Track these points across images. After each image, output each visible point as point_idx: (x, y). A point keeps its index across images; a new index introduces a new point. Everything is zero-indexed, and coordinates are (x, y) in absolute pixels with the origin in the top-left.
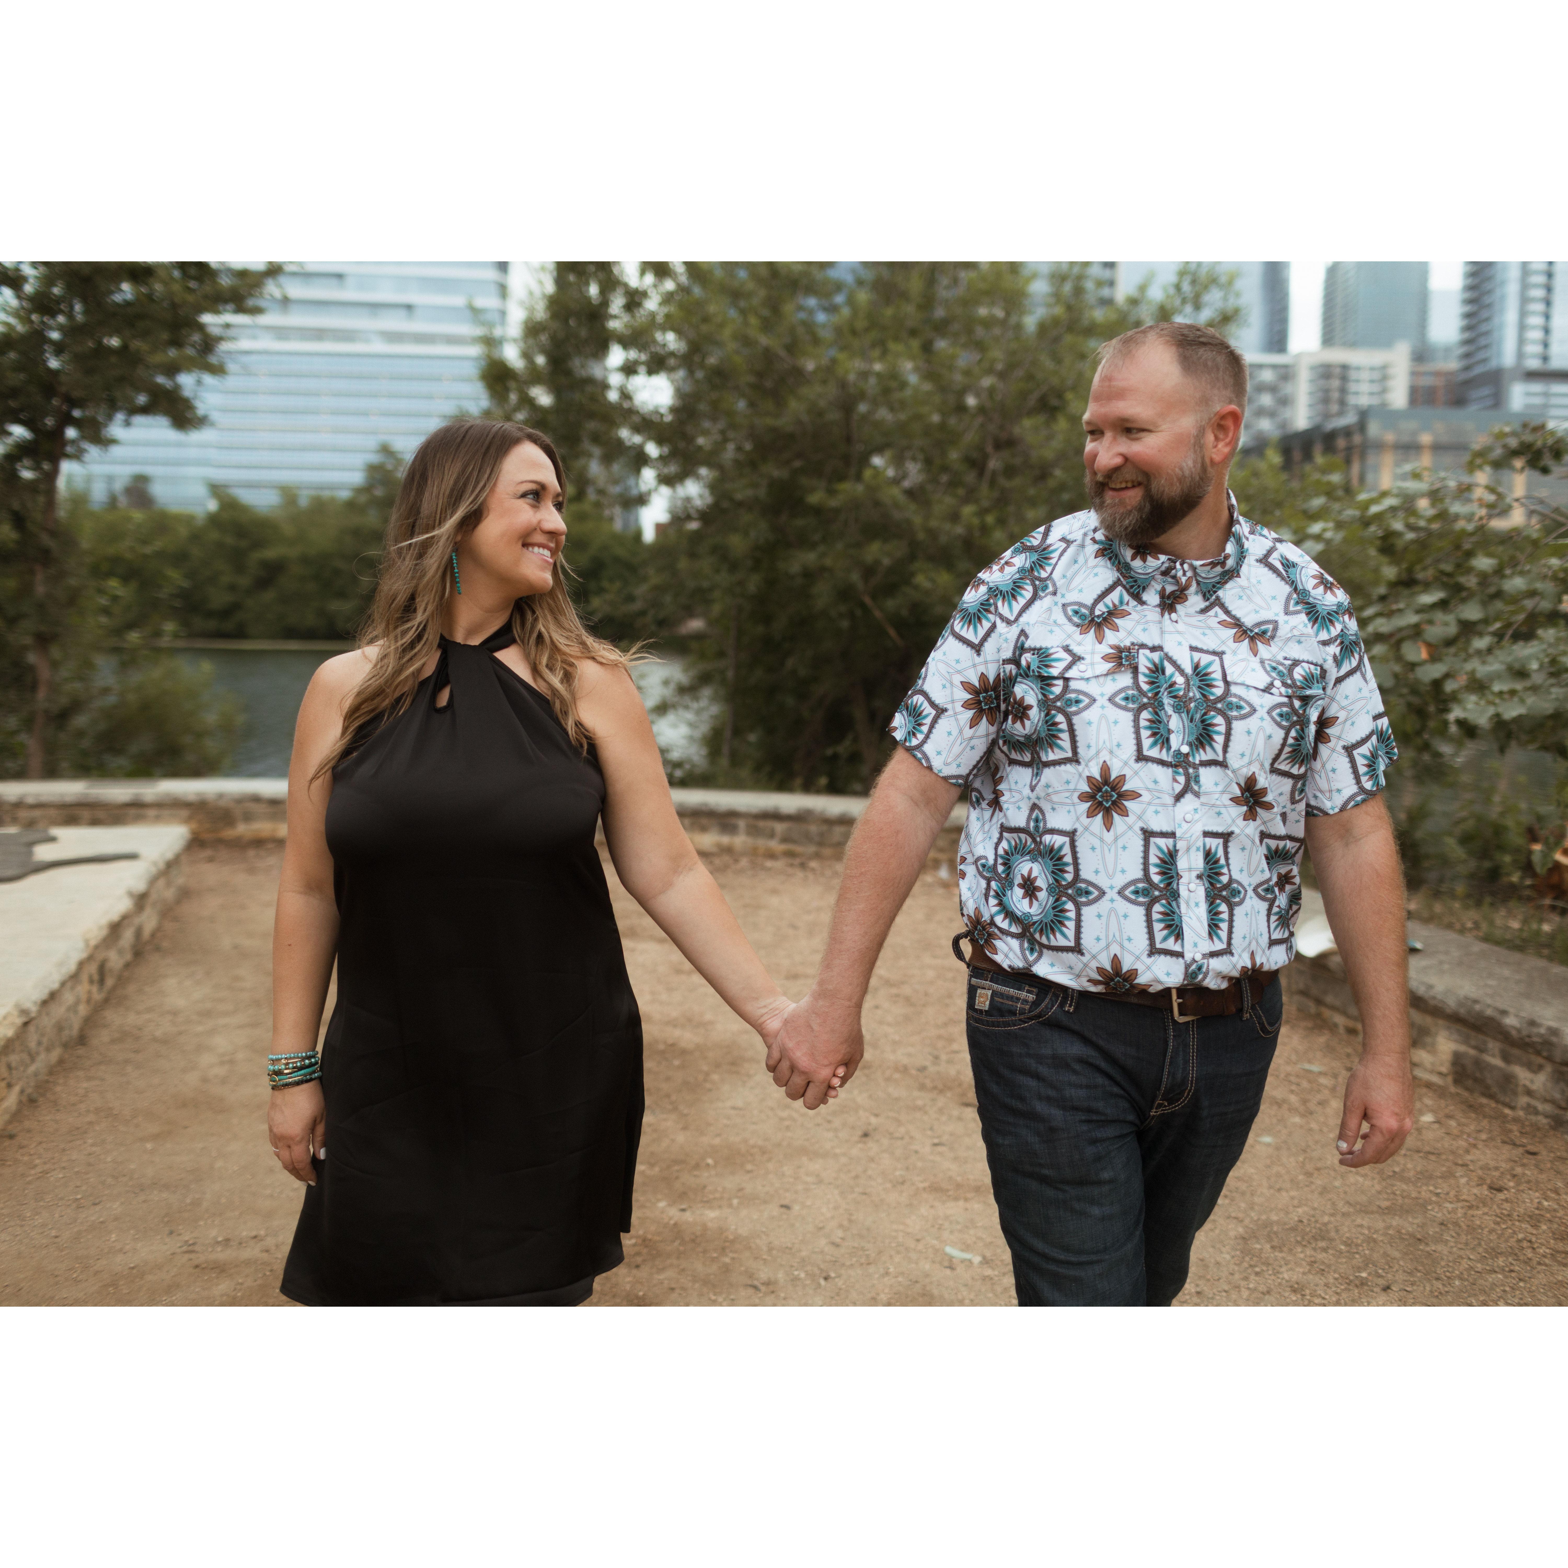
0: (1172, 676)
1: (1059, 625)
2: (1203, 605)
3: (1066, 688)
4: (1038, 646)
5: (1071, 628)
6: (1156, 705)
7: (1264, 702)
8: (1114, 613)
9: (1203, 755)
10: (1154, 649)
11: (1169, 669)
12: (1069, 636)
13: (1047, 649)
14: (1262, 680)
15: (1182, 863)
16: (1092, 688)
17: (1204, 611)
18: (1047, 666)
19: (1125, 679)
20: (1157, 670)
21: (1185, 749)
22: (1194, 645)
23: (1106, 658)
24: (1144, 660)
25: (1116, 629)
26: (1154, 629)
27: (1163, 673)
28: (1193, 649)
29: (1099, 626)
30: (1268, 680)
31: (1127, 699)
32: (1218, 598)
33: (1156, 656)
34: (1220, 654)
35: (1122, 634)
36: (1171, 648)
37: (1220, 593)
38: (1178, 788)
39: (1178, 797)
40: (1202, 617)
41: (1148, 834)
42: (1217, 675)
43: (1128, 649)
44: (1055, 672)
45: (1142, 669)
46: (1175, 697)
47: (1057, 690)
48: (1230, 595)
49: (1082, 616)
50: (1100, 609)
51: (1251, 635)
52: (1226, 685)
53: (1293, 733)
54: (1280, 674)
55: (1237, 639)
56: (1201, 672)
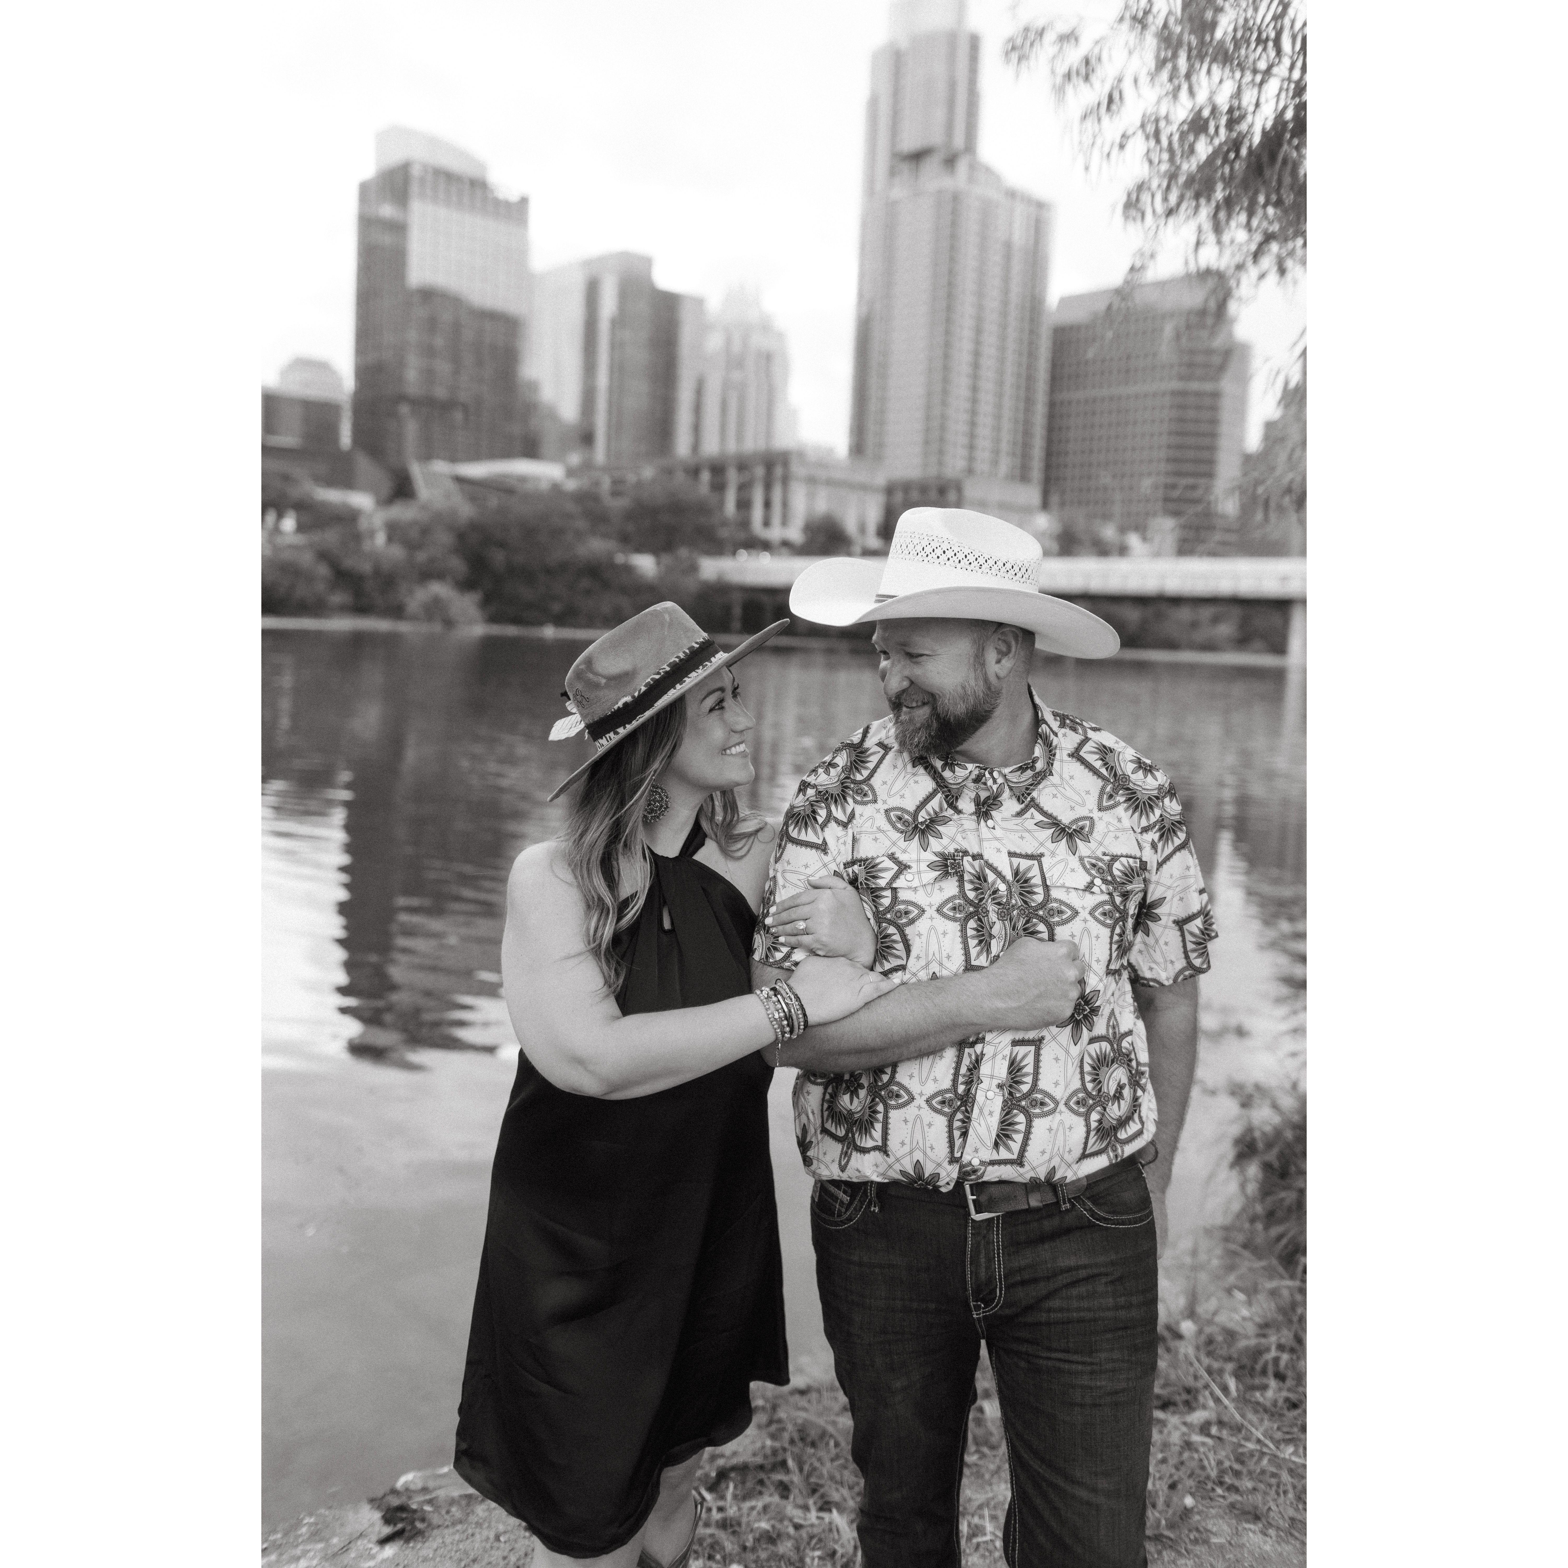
0: (994, 883)
1: (883, 832)
2: (1018, 807)
3: (895, 898)
4: (864, 857)
5: (895, 837)
6: (981, 912)
7: (1086, 902)
8: (936, 820)
10: (974, 857)
11: (991, 877)
12: (894, 844)
13: (873, 858)
14: (1083, 879)
16: (920, 899)
17: (1020, 814)
18: (874, 877)
19: (951, 888)
20: (981, 877)
22: (1012, 850)
23: (932, 866)
24: (968, 868)
25: (939, 836)
26: (973, 835)
27: (985, 880)
28: (1011, 854)
29: (923, 833)
30: (1086, 878)
31: (954, 909)
32: (1033, 799)
33: (978, 863)
34: (1037, 857)
35: (945, 841)
36: (991, 856)
37: (1035, 794)
40: (1019, 820)
42: (1037, 881)
43: (953, 856)
44: (882, 883)
45: (966, 877)
46: (999, 904)
47: (886, 902)
48: (1045, 795)
49: (906, 823)
50: (923, 816)
51: (1068, 833)
52: (1047, 890)
53: (1117, 930)
54: (1101, 872)
55: (1055, 840)
56: (1022, 878)
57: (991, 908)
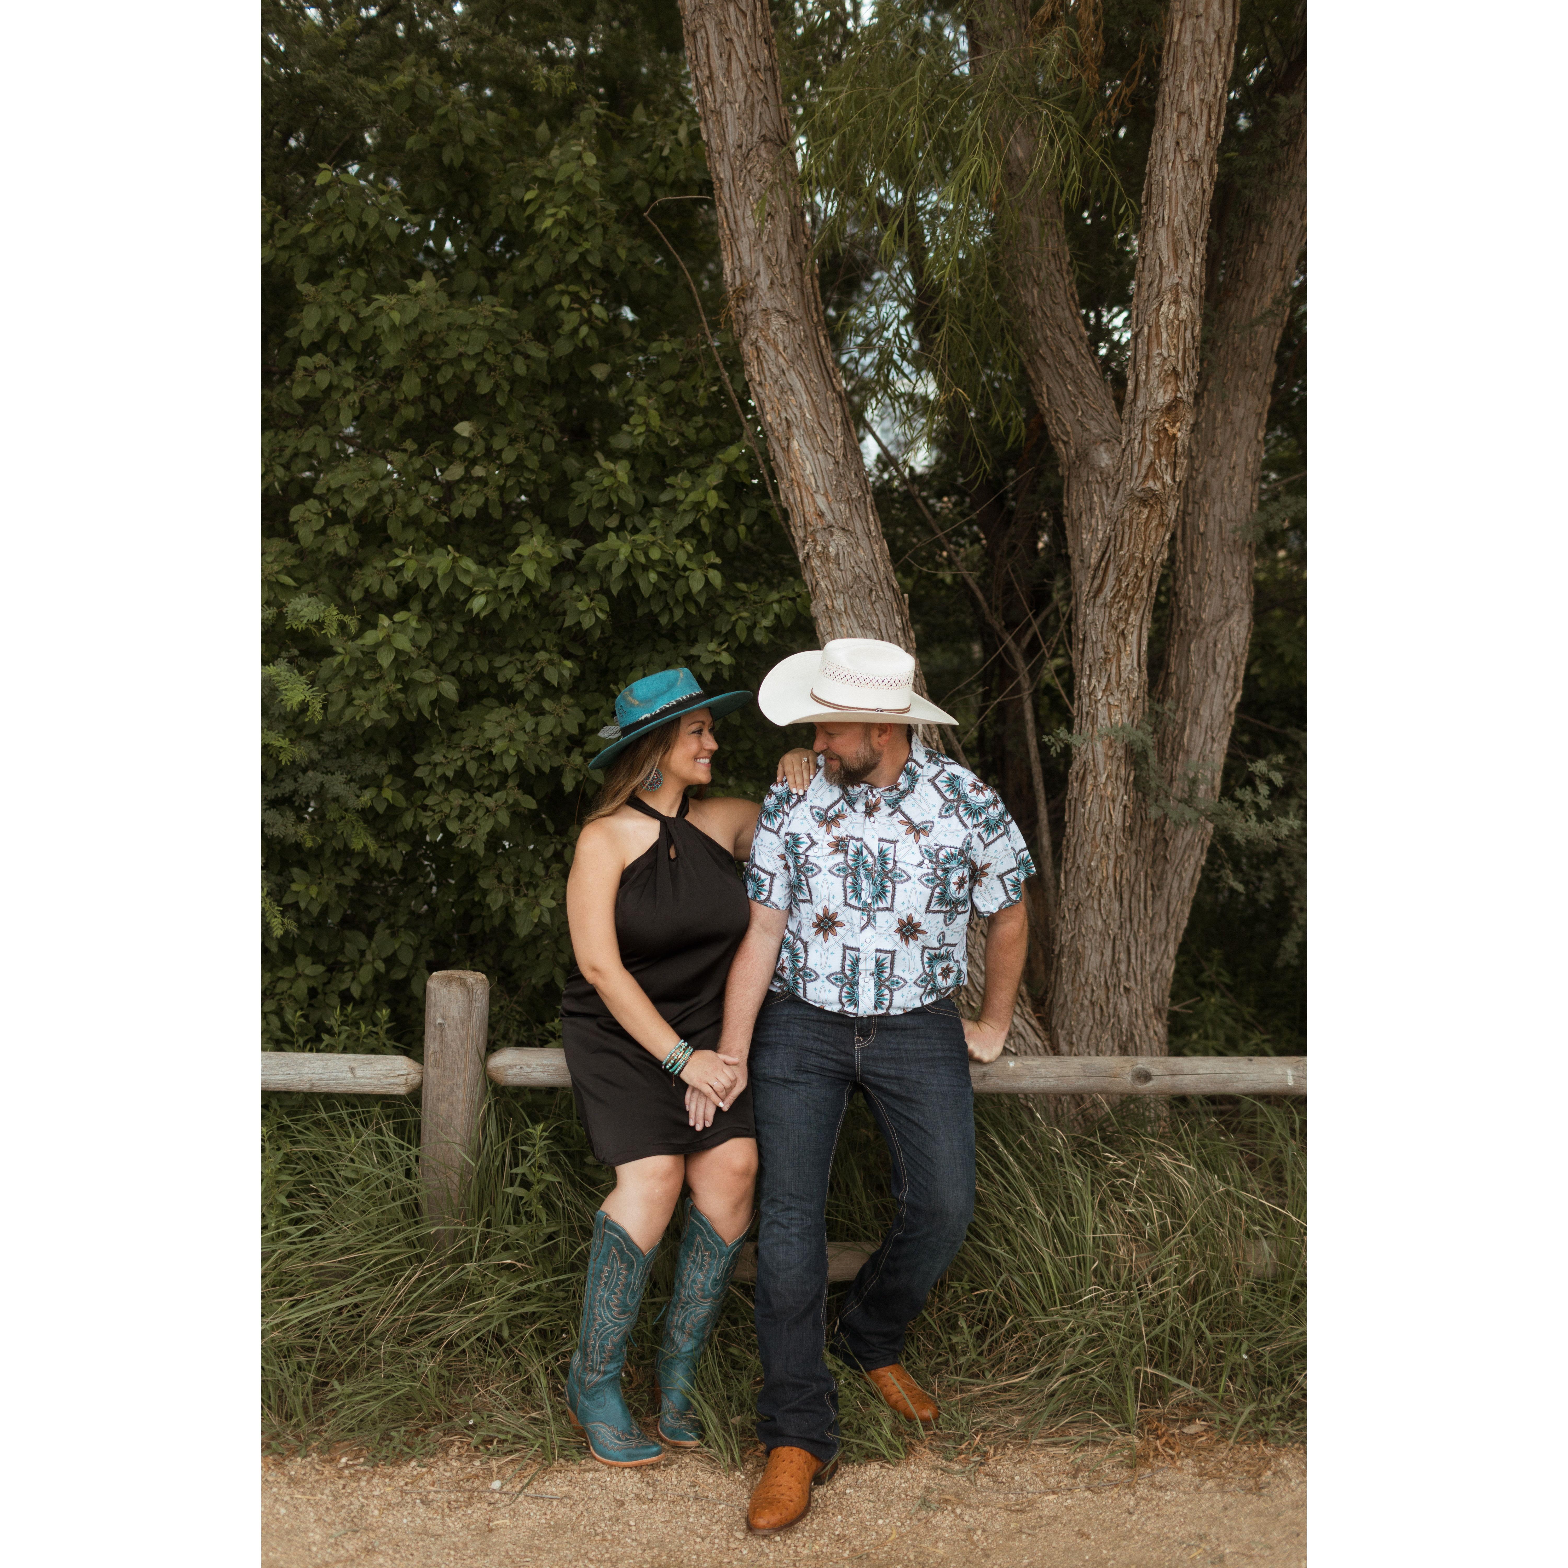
0: (866, 856)
1: (807, 820)
2: (890, 810)
3: (806, 860)
4: (794, 833)
5: (814, 824)
6: (855, 874)
7: (917, 873)
8: (838, 816)
9: (881, 904)
10: (857, 840)
11: (865, 852)
13: (799, 835)
14: (917, 857)
15: (862, 966)
16: (820, 863)
17: (891, 814)
18: (798, 846)
19: (839, 858)
20: (859, 853)
21: (869, 901)
22: (882, 837)
23: (831, 844)
24: (852, 847)
25: (838, 826)
26: (860, 827)
27: (862, 854)
28: (881, 840)
29: (829, 823)
30: (920, 858)
31: (840, 870)
32: (899, 807)
33: (859, 844)
34: (894, 842)
35: (841, 829)
36: (867, 840)
37: (900, 804)
38: (863, 923)
39: (863, 928)
40: (888, 819)
41: (845, 948)
42: (891, 856)
43: (844, 840)
44: (801, 850)
46: (867, 870)
47: (802, 861)
48: (906, 805)
49: (821, 816)
50: (831, 813)
51: (916, 830)
52: (895, 862)
53: (938, 890)
54: (930, 855)
55: (907, 833)
56: (882, 854)
57: (862, 872)
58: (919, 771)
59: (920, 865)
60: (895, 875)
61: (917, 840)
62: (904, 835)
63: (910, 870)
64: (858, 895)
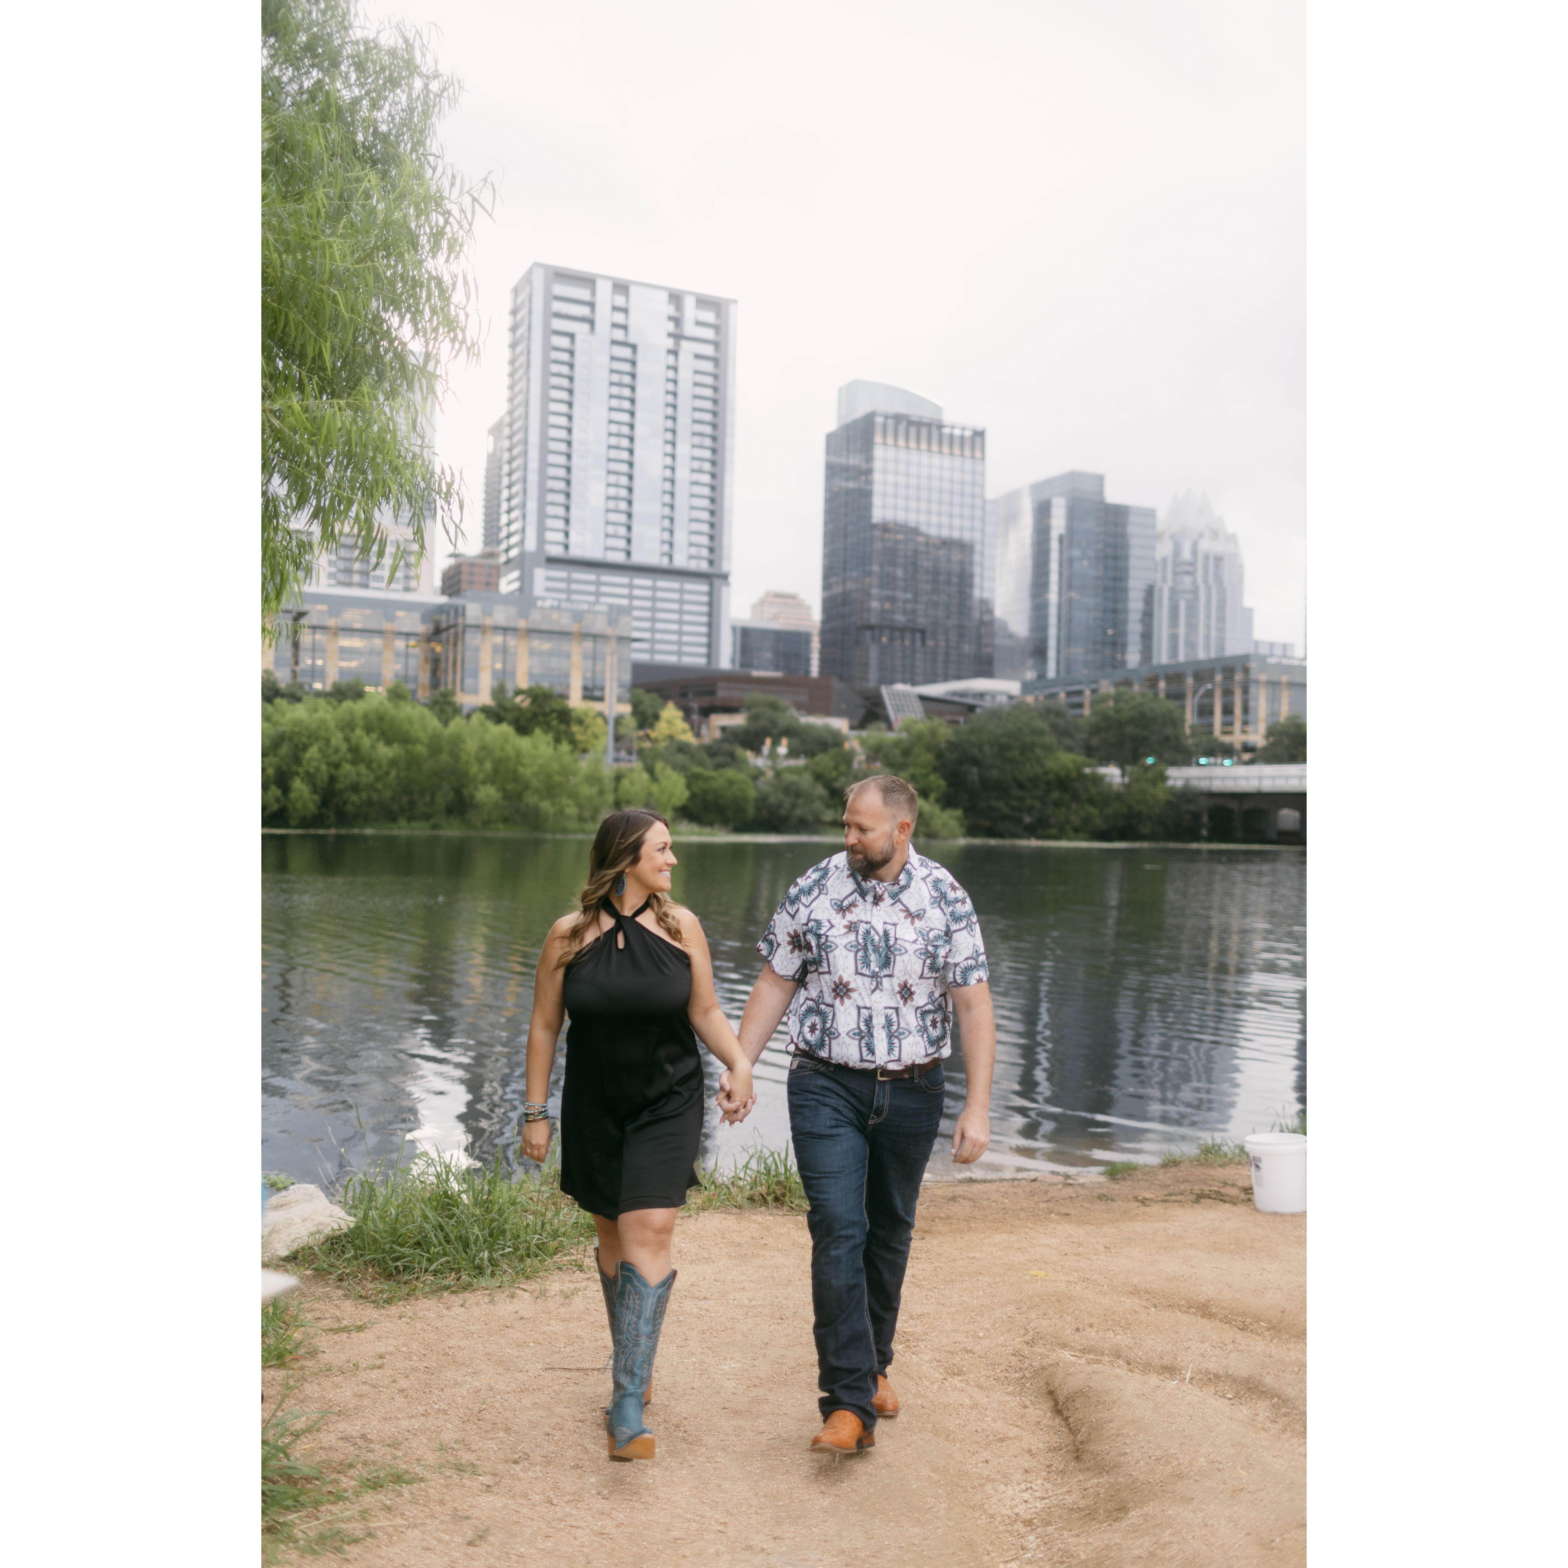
0: (873, 935)
1: (827, 909)
2: (892, 902)
3: (827, 940)
4: (817, 919)
5: (833, 911)
7: (911, 948)
8: (853, 905)
9: (886, 972)
10: (867, 923)
11: (873, 932)
12: (831, 915)
13: (821, 920)
14: (912, 936)
15: (875, 1021)
16: (838, 941)
17: (893, 905)
18: (820, 928)
19: (852, 937)
20: (868, 932)
21: (877, 970)
22: (885, 921)
23: (845, 927)
24: (862, 928)
26: (869, 913)
27: (870, 934)
29: (844, 911)
30: (915, 937)
31: (853, 946)
32: (899, 899)
33: (868, 926)
34: (895, 925)
35: (854, 915)
36: (874, 923)
37: (900, 897)
38: (873, 987)
39: (873, 991)
41: (860, 1008)
42: (892, 935)
43: (855, 923)
44: (823, 932)
45: (860, 932)
46: (874, 945)
47: (823, 940)
48: (904, 897)
49: (838, 906)
50: (846, 903)
51: (912, 916)
52: (896, 939)
53: (928, 961)
54: (923, 935)
55: (906, 918)
56: (886, 934)
58: (914, 872)
59: (915, 942)
60: (896, 949)
61: (913, 923)
62: (903, 920)
63: (908, 946)
64: (868, 966)
